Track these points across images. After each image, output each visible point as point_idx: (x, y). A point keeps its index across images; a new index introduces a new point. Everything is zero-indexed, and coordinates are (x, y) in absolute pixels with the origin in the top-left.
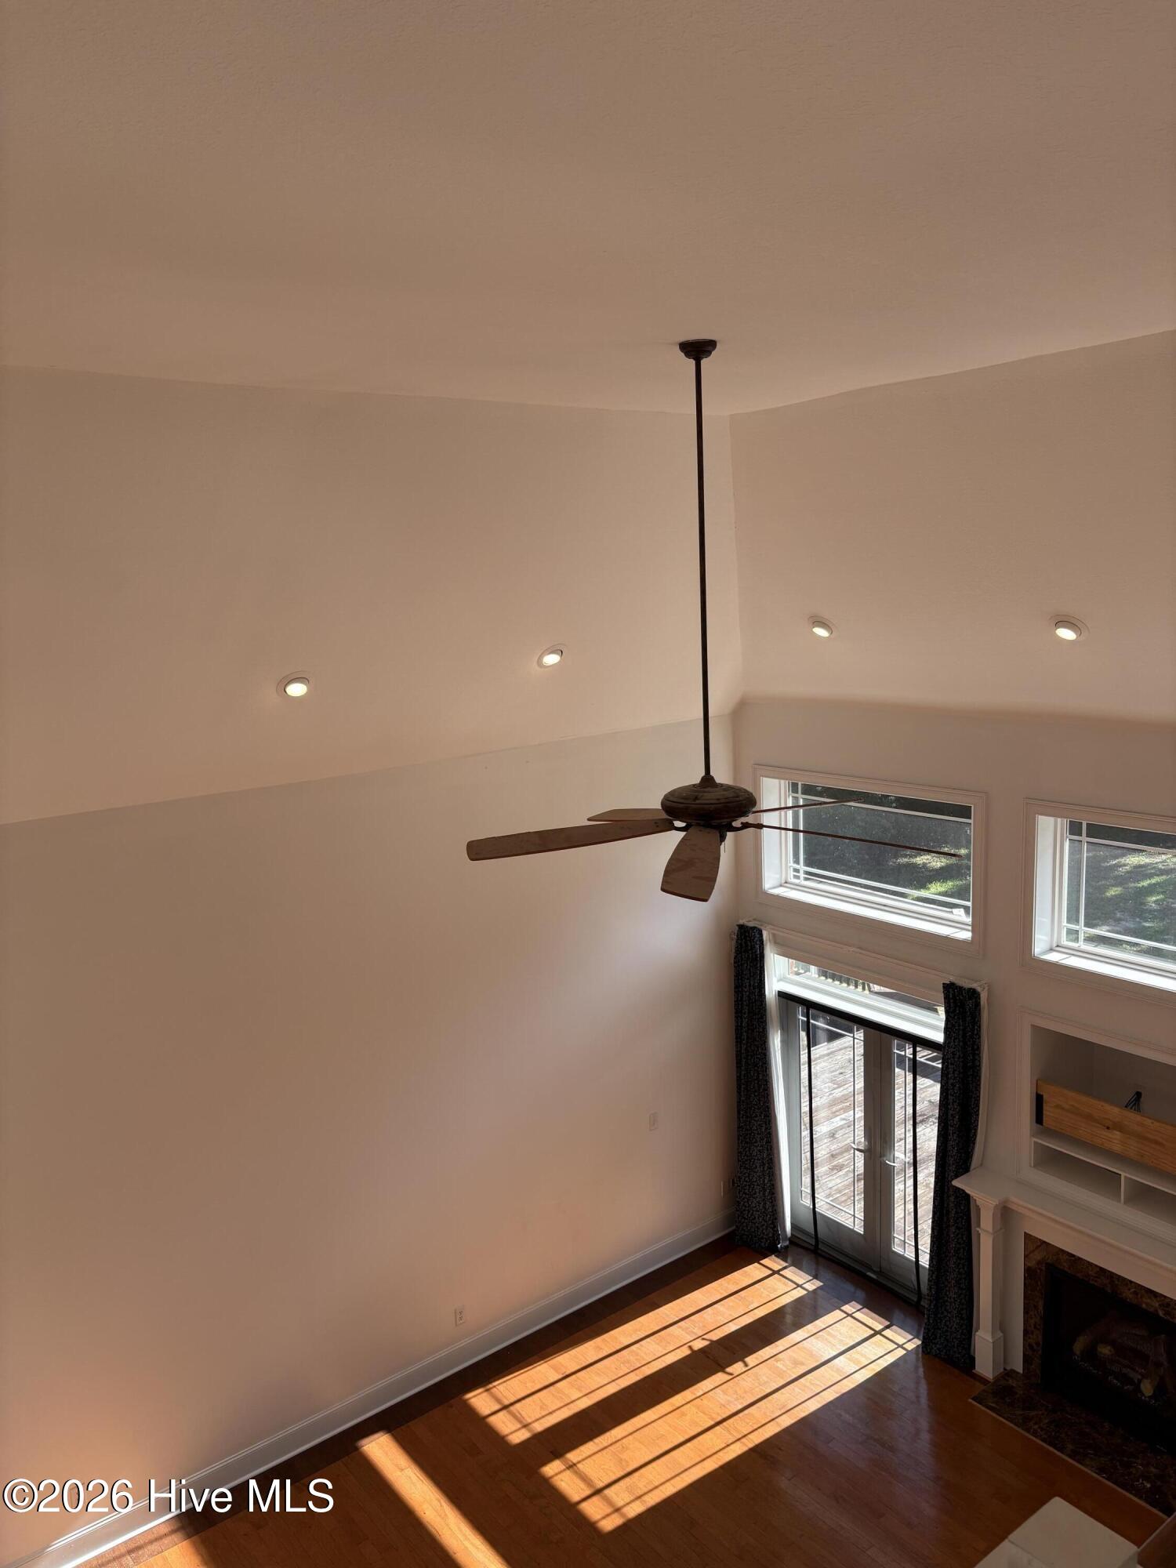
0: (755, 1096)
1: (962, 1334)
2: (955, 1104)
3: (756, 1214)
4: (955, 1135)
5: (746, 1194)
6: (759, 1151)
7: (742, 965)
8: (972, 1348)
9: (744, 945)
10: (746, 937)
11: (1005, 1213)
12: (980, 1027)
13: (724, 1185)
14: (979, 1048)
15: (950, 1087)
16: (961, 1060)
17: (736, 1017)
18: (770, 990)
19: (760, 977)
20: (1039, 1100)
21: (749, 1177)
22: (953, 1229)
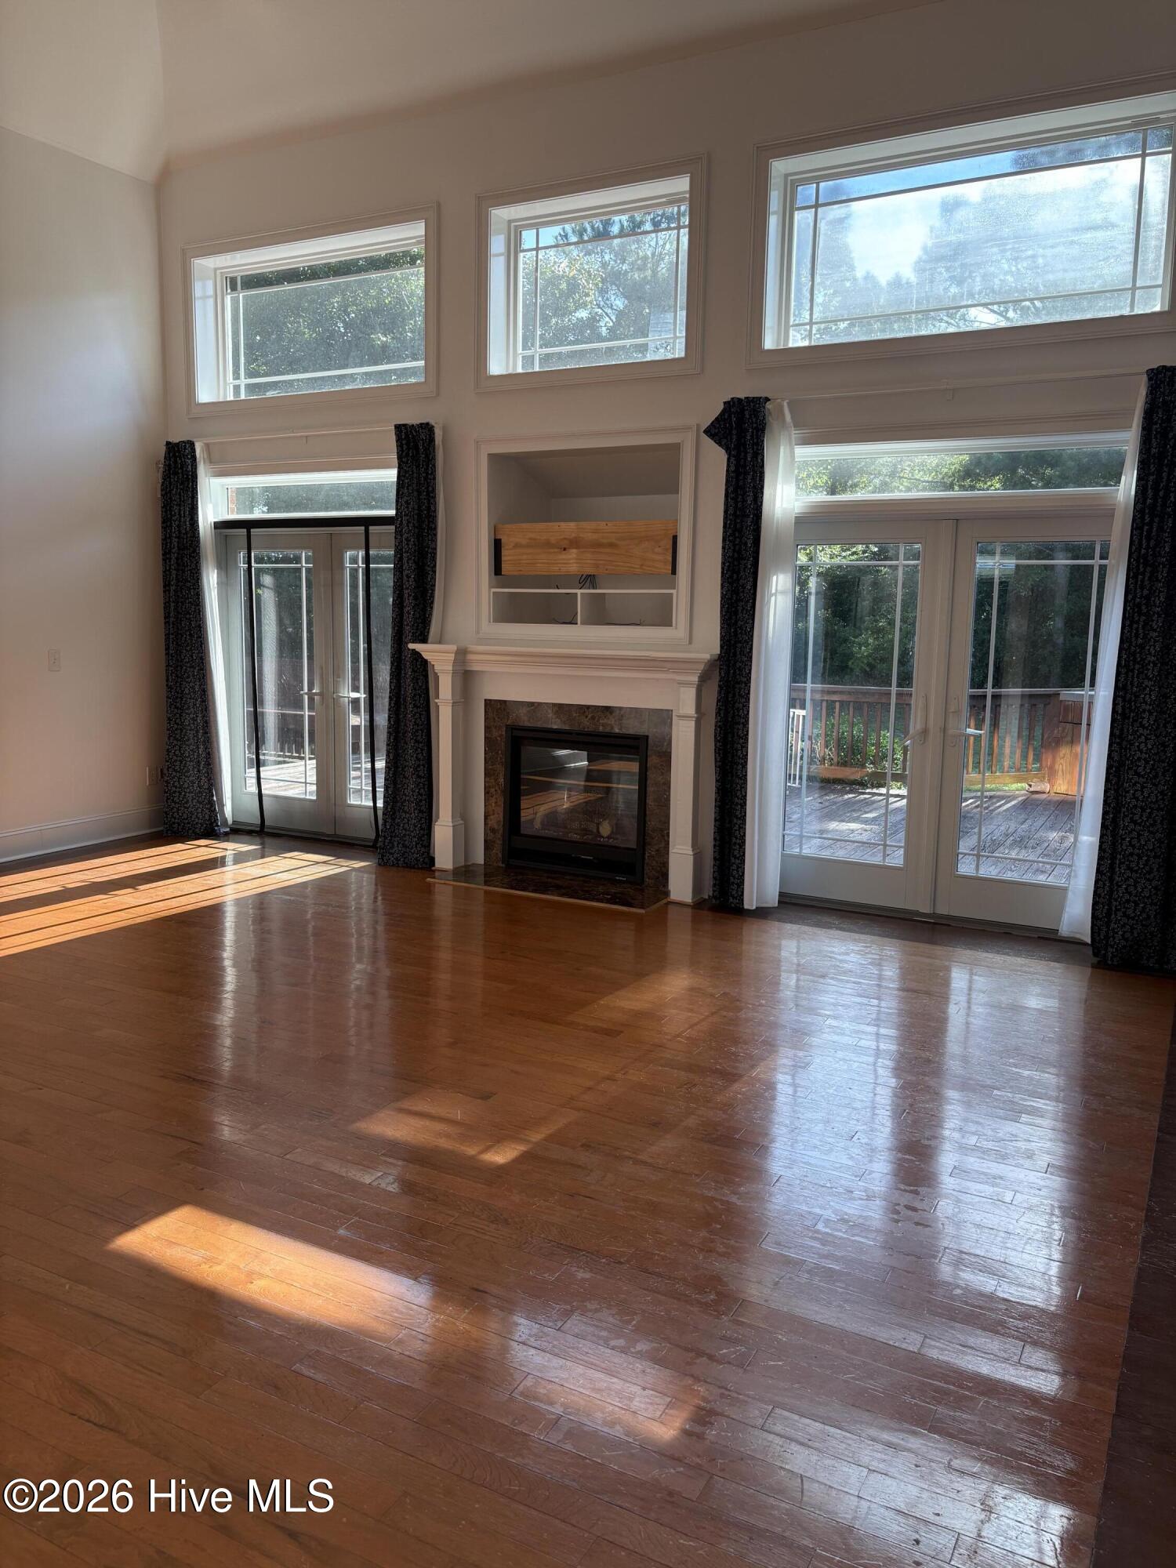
0: (187, 650)
1: (421, 829)
2: (410, 562)
3: (190, 796)
4: (411, 598)
5: (176, 771)
6: (193, 719)
7: (170, 491)
8: (432, 845)
9: (173, 465)
10: (174, 455)
11: (466, 678)
12: (434, 466)
13: (150, 772)
14: (434, 490)
15: (405, 542)
16: (416, 512)
17: (164, 560)
18: (205, 518)
19: (193, 502)
20: (497, 545)
21: (180, 750)
22: (410, 707)
